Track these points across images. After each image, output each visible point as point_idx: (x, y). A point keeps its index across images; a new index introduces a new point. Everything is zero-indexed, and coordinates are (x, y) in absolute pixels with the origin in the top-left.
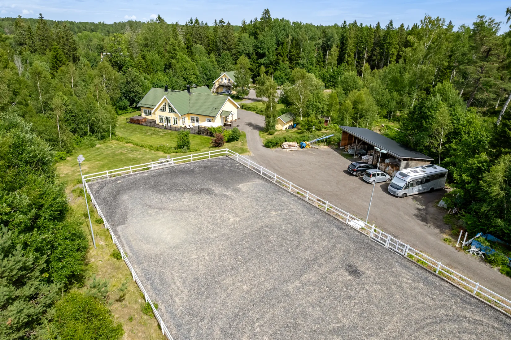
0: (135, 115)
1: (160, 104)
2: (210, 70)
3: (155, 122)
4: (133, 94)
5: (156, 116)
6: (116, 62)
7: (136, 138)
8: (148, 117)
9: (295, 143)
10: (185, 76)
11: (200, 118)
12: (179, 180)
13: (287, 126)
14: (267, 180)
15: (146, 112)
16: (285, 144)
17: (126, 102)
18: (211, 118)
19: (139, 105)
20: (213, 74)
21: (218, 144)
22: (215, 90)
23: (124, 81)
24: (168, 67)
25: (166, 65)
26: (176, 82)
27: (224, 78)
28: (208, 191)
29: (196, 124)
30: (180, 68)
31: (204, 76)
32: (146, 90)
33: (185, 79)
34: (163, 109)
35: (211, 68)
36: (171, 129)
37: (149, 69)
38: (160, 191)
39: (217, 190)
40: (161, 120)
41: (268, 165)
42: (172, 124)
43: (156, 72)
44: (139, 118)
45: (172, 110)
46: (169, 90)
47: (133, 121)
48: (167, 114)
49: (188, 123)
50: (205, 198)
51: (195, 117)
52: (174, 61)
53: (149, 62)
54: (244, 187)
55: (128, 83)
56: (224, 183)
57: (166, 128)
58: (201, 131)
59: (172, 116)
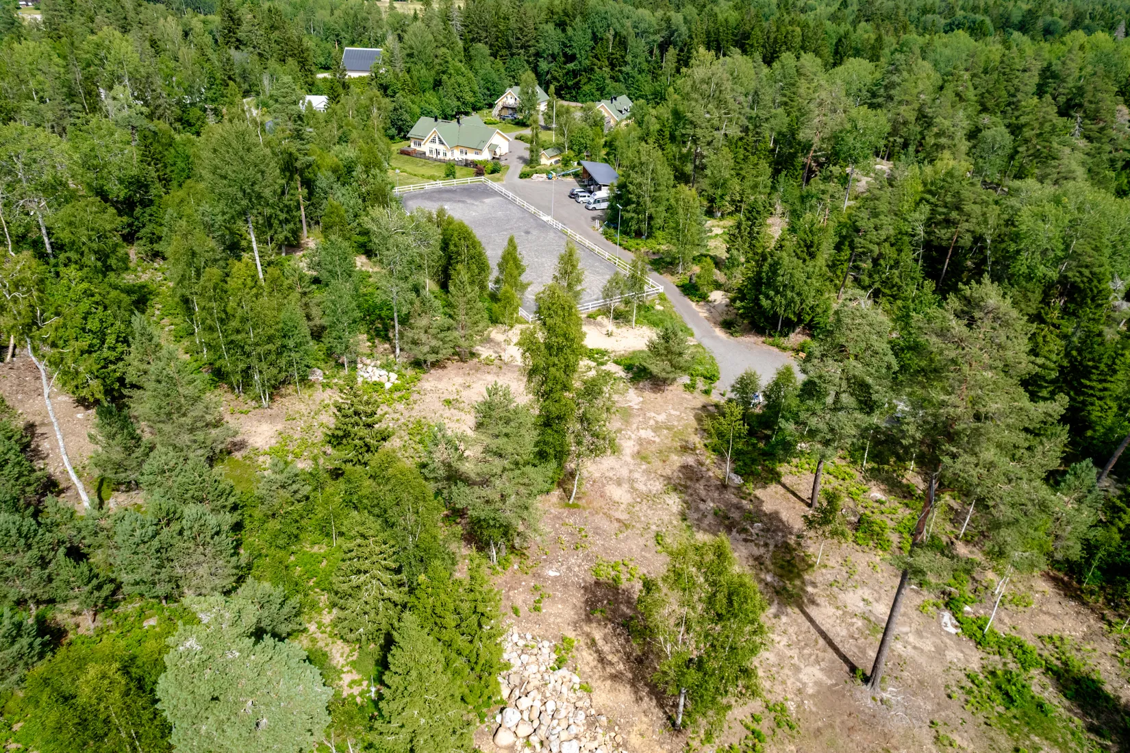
0: (403, 145)
1: (430, 136)
2: (494, 83)
3: (425, 153)
4: (400, 123)
5: (426, 147)
6: (381, 85)
7: (409, 168)
8: (418, 148)
9: (545, 176)
10: (459, 94)
11: (468, 151)
12: (445, 195)
13: (553, 160)
14: (505, 197)
15: (415, 143)
16: (535, 175)
17: (393, 131)
18: (478, 151)
19: (408, 135)
20: (498, 88)
21: (480, 173)
22: (497, 113)
23: (391, 108)
24: (438, 84)
25: (435, 80)
26: (447, 104)
27: (509, 96)
28: (463, 202)
29: (464, 157)
30: (452, 85)
31: (486, 91)
32: (415, 118)
33: (458, 99)
34: (433, 141)
35: (497, 80)
36: (440, 161)
37: (416, 89)
38: (432, 201)
39: (469, 201)
40: (431, 151)
41: (514, 190)
42: (441, 156)
43: (424, 91)
44: (409, 150)
45: (441, 142)
46: (439, 120)
47: (403, 152)
48: (437, 146)
49: (457, 155)
50: (461, 205)
51: (464, 150)
52: (445, 77)
53: (415, 79)
54: (487, 201)
55: (395, 109)
56: (475, 198)
57: (436, 160)
58: (467, 164)
59: (441, 148)
